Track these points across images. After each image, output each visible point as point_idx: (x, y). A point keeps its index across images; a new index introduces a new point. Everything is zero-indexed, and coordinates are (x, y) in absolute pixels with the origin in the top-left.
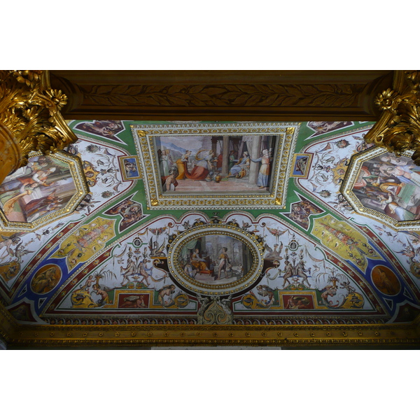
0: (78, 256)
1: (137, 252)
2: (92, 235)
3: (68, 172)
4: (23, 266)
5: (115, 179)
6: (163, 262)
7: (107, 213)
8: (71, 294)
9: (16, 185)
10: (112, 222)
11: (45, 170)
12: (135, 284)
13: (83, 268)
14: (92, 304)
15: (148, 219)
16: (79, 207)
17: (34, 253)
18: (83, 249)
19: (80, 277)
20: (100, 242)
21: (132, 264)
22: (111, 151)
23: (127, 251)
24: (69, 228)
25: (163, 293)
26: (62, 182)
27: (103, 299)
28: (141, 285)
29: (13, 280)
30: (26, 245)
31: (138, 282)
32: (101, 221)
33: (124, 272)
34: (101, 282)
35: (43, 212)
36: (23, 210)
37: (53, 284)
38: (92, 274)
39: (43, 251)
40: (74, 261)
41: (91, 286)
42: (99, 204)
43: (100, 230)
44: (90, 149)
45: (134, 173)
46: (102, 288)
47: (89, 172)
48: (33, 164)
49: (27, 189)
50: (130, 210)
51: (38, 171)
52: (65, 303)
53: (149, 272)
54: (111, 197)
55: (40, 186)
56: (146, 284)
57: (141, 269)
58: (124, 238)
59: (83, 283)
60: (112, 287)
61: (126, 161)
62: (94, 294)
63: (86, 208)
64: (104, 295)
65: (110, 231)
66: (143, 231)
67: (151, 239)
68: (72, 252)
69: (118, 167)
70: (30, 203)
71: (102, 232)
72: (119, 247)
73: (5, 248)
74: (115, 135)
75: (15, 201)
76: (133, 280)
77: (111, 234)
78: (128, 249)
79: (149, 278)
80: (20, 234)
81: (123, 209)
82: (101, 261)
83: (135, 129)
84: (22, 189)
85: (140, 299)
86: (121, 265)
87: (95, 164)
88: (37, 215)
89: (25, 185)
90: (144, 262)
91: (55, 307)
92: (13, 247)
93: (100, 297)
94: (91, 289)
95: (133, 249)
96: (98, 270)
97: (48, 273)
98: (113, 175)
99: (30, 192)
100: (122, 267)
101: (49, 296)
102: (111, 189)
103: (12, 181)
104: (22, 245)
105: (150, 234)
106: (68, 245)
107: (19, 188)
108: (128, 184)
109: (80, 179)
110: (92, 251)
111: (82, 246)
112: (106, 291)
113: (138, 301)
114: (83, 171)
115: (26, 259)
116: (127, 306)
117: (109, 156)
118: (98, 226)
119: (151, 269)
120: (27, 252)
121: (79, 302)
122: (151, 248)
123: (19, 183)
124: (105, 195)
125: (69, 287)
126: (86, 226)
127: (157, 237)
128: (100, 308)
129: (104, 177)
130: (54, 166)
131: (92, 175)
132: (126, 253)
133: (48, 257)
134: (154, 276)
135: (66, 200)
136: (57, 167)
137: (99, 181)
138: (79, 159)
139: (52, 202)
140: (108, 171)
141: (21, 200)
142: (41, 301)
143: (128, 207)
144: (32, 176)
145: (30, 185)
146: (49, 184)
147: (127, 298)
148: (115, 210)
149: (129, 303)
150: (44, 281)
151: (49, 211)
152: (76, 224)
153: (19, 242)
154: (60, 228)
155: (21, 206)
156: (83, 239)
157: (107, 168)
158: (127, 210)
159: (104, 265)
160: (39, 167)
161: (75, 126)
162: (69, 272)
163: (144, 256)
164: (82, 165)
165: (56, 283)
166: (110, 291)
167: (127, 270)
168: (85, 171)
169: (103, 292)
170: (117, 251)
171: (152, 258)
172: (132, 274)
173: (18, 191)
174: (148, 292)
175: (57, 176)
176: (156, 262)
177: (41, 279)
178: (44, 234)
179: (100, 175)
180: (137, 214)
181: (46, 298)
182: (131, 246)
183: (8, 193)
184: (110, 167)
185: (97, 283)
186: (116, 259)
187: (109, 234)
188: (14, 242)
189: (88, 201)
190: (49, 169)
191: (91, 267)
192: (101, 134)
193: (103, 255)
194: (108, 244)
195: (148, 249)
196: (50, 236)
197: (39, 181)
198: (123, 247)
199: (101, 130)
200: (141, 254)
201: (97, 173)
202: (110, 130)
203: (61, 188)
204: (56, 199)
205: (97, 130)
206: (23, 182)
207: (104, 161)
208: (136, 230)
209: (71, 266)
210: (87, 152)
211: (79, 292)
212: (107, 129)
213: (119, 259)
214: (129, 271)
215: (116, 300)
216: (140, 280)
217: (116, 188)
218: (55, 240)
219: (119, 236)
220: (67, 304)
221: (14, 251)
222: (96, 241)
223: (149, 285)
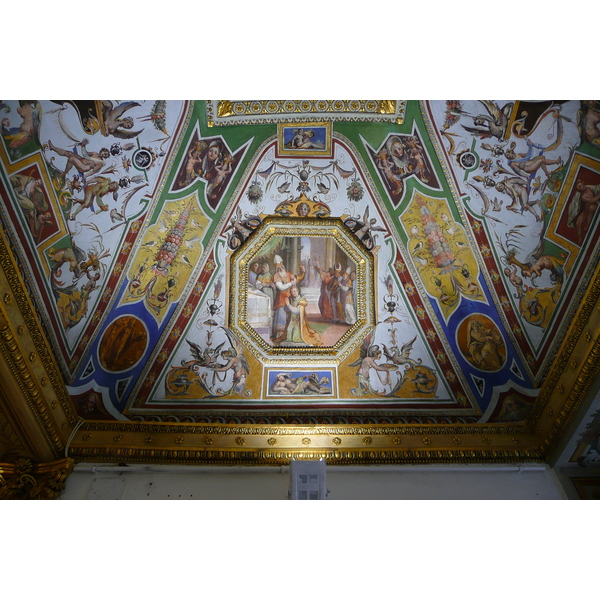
0: (466, 276)
1: (486, 166)
2: (436, 239)
3: (289, 241)
4: (428, 362)
5: (324, 172)
6: (524, 113)
7: (396, 200)
8: (523, 320)
9: (283, 314)
10: (418, 198)
11: (274, 269)
12: (548, 190)
13: (488, 278)
14: (553, 294)
15: (423, 126)
16: (367, 243)
17: (419, 339)
18: (456, 263)
19: (501, 289)
20: (451, 231)
21: (509, 185)
22: (264, 165)
23: (480, 185)
24: (403, 271)
25: (590, 131)
26: (306, 253)
27: (551, 268)
28: (554, 180)
29: (441, 386)
30: (393, 342)
31: (547, 182)
32: (411, 216)
33: (518, 206)
34: (521, 258)
35: (349, 297)
36: (326, 322)
37: (498, 338)
38: (503, 267)
39: (426, 324)
40: (472, 287)
41: (523, 279)
42: (373, 208)
43: (430, 224)
44: (254, 197)
45: (317, 135)
46: (532, 260)
47: (299, 209)
48: (259, 282)
49: (296, 303)
50: (400, 158)
51: (272, 280)
52: (533, 338)
53: (535, 153)
54: (363, 185)
55: (300, 285)
56: (556, 166)
57: (523, 169)
58: (452, 185)
59: (513, 290)
60: (537, 242)
61: (288, 145)
62: (538, 280)
63: (373, 233)
64: (546, 263)
65: (435, 206)
66: (447, 144)
67: (468, 129)
68: (456, 284)
69: (300, 162)
70: (322, 308)
71: (434, 220)
72: (469, 198)
73: (372, 372)
74: (233, 154)
75: (307, 326)
76: (539, 193)
77: (440, 205)
78: (476, 184)
79: (548, 156)
80: (367, 341)
81: (395, 170)
82: (486, 243)
83: (215, 119)
84: (294, 309)
85: (582, 192)
86: (503, 206)
87: (284, 197)
88: (349, 307)
89: (288, 303)
90: (510, 156)
91: (533, 356)
92: (383, 360)
93: (547, 272)
94: (527, 282)
95: (479, 172)
96: (500, 253)
97: (476, 335)
98: (313, 173)
99: (303, 302)
100: (508, 208)
101: (513, 354)
102: (345, 184)
103: (274, 316)
104: (388, 347)
105: (455, 128)
106: (439, 283)
107: (289, 313)
108: (339, 151)
109: (305, 227)
110: (464, 249)
111: (452, 263)
112: (541, 256)
113: (585, 196)
114: (294, 219)
115: (421, 353)
116: (585, 224)
117: (273, 171)
118: (419, 225)
119: (531, 145)
120: (408, 347)
121: (541, 314)
122: (485, 134)
123: (282, 310)
124: (355, 195)
125: (510, 315)
126: (412, 244)
127: (466, 114)
128: (565, 282)
129: (315, 189)
130: (273, 257)
131: (305, 206)
132: (483, 190)
133: (442, 323)
134: (547, 143)
135: (342, 258)
136: (275, 253)
137: (322, 198)
138: (270, 218)
139: (335, 278)
140: (303, 178)
141: (309, 318)
142: (516, 370)
143: (391, 160)
144: (278, 289)
145: (292, 298)
146: (301, 272)
147: (570, 219)
148: (393, 187)
149: (580, 219)
150: (487, 347)
151: (350, 289)
152: (399, 257)
153: (381, 349)
154: (395, 285)
155: (320, 322)
156: (438, 257)
157: (297, 181)
158: (399, 164)
159: (494, 240)
160: (268, 276)
161: (212, 209)
162: (487, 303)
163: (499, 153)
164: (281, 216)
165: (497, 331)
166: (543, 249)
167: (517, 199)
168: (295, 214)
169: (539, 263)
170: (476, 205)
171: (507, 137)
172: (528, 190)
173: (293, 316)
174: (575, 168)
175: (291, 258)
176: (519, 129)
177: (479, 349)
178: (391, 311)
179: (310, 195)
180: (408, 147)
181: (514, 361)
182: (471, 175)
183: (290, 329)
184: (296, 174)
185: (521, 266)
186: (490, 213)
187: (441, 210)
188: (375, 355)
189: (359, 226)
190: (275, 265)
191: (491, 263)
192: (229, 176)
193: (476, 234)
194: (458, 218)
195: (487, 141)
196: (402, 304)
197: (290, 284)
198: (470, 192)
199: (222, 174)
200: (494, 160)
201: (303, 199)
202: (222, 159)
203: (315, 259)
204: (332, 272)
205: (220, 179)
206: (282, 304)
207: (282, 180)
208: (442, 157)
209: (478, 296)
210: (260, 203)
211: (526, 304)
212: (218, 164)
213: (491, 207)
214: (520, 196)
215: (566, 244)
216: (544, 178)
217: (345, 174)
218: (415, 300)
219: (447, 193)
220: (535, 335)
221: (391, 362)
222: (448, 237)
223: (560, 161)
